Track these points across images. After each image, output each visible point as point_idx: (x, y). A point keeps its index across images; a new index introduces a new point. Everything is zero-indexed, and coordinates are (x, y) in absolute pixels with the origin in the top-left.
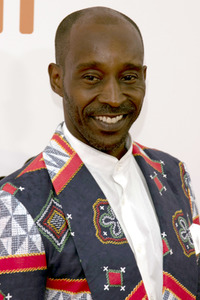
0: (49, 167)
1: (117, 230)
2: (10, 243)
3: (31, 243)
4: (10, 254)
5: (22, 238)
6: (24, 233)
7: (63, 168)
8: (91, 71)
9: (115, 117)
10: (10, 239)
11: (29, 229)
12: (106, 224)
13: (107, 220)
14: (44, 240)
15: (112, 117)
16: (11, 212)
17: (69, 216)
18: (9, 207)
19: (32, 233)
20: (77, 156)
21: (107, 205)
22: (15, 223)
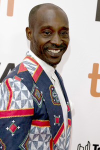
0: (29, 70)
1: (58, 99)
2: (20, 103)
3: (29, 103)
4: (20, 108)
5: (26, 101)
6: (27, 99)
7: (35, 71)
8: (47, 30)
9: (57, 50)
10: (20, 101)
11: (29, 97)
12: (54, 96)
13: (55, 95)
14: (34, 102)
15: (56, 50)
16: (20, 89)
17: (42, 92)
18: (20, 87)
19: (30, 99)
20: (40, 66)
21: (54, 88)
22: (22, 94)
